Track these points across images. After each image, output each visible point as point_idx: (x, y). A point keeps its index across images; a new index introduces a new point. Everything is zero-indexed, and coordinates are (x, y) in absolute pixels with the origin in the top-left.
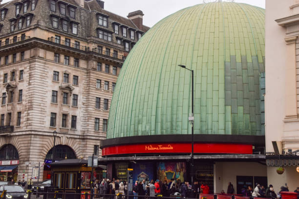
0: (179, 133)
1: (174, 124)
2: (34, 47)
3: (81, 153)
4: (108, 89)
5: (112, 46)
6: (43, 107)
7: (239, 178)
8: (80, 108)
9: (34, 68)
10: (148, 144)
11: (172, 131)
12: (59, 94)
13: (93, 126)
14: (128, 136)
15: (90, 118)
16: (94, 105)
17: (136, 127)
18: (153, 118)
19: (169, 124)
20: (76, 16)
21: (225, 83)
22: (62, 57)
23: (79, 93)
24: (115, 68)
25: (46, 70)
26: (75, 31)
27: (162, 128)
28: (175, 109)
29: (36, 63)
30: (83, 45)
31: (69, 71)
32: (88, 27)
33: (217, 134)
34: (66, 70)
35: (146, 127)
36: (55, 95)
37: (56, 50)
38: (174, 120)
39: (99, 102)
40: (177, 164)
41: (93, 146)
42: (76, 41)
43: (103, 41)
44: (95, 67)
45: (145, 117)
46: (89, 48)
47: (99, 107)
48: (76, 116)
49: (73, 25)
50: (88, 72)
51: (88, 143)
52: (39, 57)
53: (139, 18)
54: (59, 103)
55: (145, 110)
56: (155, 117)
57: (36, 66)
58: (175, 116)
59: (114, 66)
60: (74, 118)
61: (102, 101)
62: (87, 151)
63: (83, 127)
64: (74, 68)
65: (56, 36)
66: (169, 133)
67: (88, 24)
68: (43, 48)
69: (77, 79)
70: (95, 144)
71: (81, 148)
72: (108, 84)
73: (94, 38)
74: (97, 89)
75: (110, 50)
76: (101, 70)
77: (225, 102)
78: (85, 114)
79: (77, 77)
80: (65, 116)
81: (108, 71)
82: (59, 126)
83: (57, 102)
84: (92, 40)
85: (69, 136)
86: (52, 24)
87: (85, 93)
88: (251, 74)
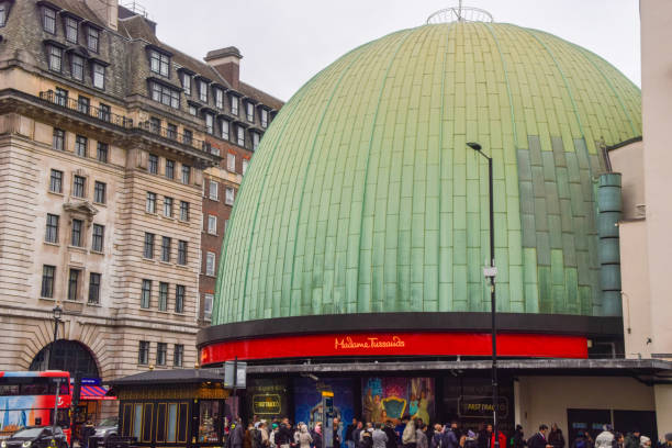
0: (417, 308)
1: (405, 287)
2: (8, 112)
3: (110, 360)
4: (172, 214)
5: (181, 120)
6: (25, 252)
7: (573, 415)
8: (110, 256)
9: (7, 160)
10: (342, 334)
11: (400, 305)
12: (63, 222)
13: (138, 297)
14: (287, 315)
15: (130, 279)
16: (141, 250)
17: (307, 295)
18: (352, 274)
19: (392, 288)
20: (101, 48)
21: (520, 197)
22: (71, 139)
23: (108, 221)
24: (187, 169)
25: (33, 167)
26: (99, 81)
27: (374, 298)
28: (406, 254)
29: (12, 149)
30: (117, 114)
31: (86, 171)
32: (128, 74)
33: (508, 311)
34: (79, 167)
35: (332, 296)
36: (54, 224)
37: (58, 121)
38: (405, 278)
39: (152, 245)
40: (413, 381)
41: (138, 343)
42: (101, 104)
43: (160, 107)
44: (143, 165)
45: (331, 273)
46: (131, 121)
47: (152, 256)
48: (99, 275)
49: (96, 68)
50: (128, 174)
51: (126, 336)
52: (18, 134)
53: (232, 63)
54: (61, 243)
55: (329, 255)
56: (355, 271)
57: (12, 154)
58: (405, 271)
59: (183, 165)
60: (96, 278)
61: (158, 242)
62: (124, 354)
63: (115, 300)
64: (96, 165)
65: (57, 88)
66: (392, 309)
67: (127, 68)
68: (29, 114)
69: (104, 191)
70: (141, 338)
71: (109, 348)
72: (171, 205)
73: (143, 100)
74: (148, 214)
75: (175, 127)
76: (155, 171)
77: (523, 239)
78: (119, 269)
79: (104, 185)
80: (75, 273)
81: (172, 176)
82: (62, 296)
83: (57, 240)
84: (139, 104)
85: (83, 320)
86: (48, 61)
87: (120, 221)
88: (575, 179)
